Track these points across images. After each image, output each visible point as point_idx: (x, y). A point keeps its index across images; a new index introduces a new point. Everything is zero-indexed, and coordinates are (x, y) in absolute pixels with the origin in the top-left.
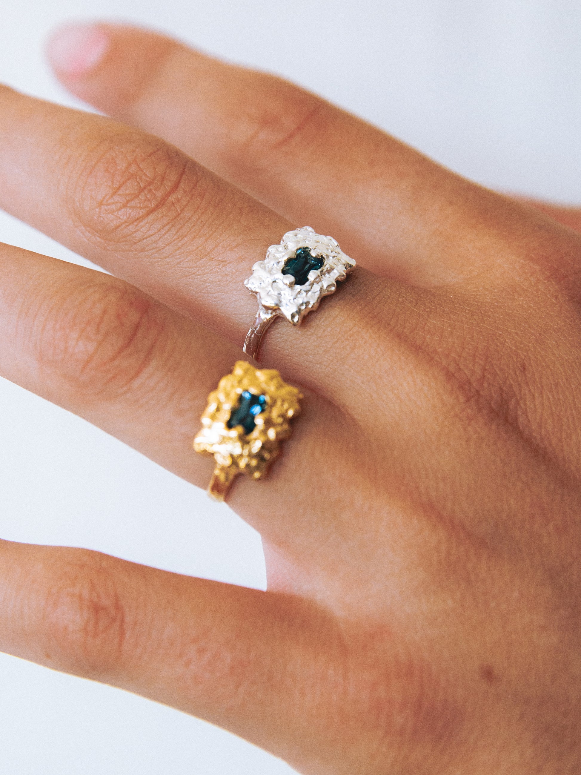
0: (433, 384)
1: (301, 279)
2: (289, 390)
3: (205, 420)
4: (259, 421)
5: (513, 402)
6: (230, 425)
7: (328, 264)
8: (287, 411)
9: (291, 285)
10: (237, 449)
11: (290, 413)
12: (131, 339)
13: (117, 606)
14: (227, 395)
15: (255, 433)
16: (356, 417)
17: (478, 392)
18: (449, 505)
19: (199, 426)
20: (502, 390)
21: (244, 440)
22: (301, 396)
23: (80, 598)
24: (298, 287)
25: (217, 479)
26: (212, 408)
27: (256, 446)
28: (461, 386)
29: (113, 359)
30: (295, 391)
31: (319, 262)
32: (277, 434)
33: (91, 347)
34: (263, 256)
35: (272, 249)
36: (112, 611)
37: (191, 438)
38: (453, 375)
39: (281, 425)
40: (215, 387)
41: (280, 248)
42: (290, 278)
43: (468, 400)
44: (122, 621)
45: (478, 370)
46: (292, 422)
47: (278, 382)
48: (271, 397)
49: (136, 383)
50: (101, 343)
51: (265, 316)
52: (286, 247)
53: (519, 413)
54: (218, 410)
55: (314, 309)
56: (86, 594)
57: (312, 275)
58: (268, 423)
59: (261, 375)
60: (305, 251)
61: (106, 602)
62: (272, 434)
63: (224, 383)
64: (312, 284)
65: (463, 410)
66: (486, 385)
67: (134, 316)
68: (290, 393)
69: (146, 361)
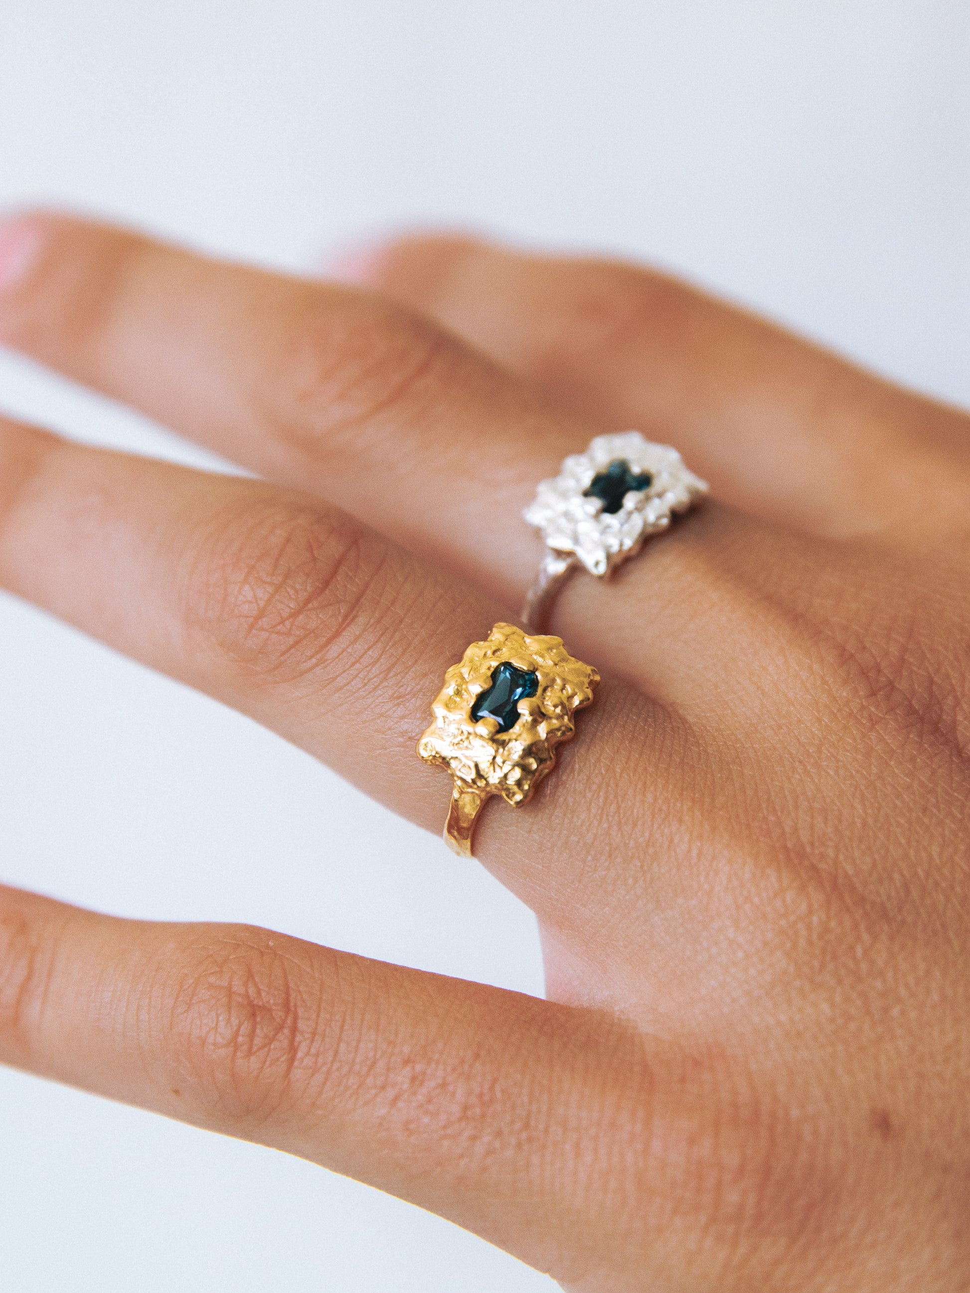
0: (816, 667)
1: (613, 506)
2: (576, 667)
3: (439, 710)
4: (524, 708)
5: (950, 701)
6: (475, 716)
7: (657, 485)
8: (570, 697)
9: (597, 516)
10: (483, 752)
11: (576, 701)
12: (326, 583)
13: (287, 1006)
14: (474, 669)
15: (517, 730)
17: (891, 683)
18: (831, 852)
19: (428, 717)
20: (932, 682)
21: (497, 739)
24: (607, 518)
25: (456, 808)
26: (449, 690)
27: (517, 749)
29: (294, 615)
30: (587, 668)
31: (644, 482)
32: (553, 733)
33: (262, 594)
35: (570, 463)
36: (278, 1014)
38: (852, 656)
39: (560, 717)
40: (458, 658)
41: (583, 460)
42: (596, 503)
43: (873, 694)
44: (294, 1030)
45: (894, 650)
46: (579, 715)
47: (559, 654)
48: (545, 675)
49: (334, 650)
50: (278, 589)
51: (557, 567)
52: (592, 459)
53: (960, 718)
54: (458, 693)
56: (238, 987)
57: (630, 500)
58: (539, 715)
59: (534, 642)
60: (623, 464)
61: (270, 999)
62: (542, 730)
64: (630, 514)
65: (863, 708)
66: (905, 673)
68: (578, 672)
69: (349, 618)
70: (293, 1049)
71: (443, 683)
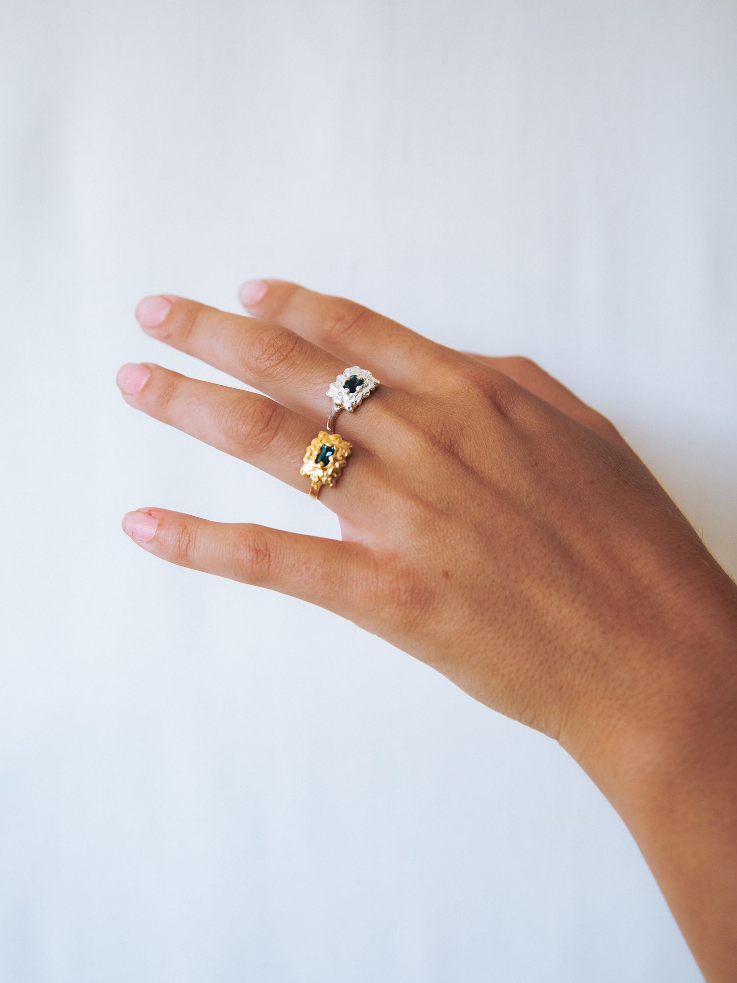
0: (417, 438)
1: (353, 390)
2: (344, 443)
3: (305, 460)
4: (331, 459)
5: (456, 445)
6: (317, 462)
7: (365, 383)
8: (344, 454)
9: (348, 394)
10: (320, 473)
11: (346, 455)
12: (268, 423)
13: (267, 549)
14: (315, 447)
15: (329, 465)
16: (380, 456)
17: (439, 441)
19: (302, 463)
20: (451, 440)
21: (324, 468)
22: (351, 446)
23: (249, 546)
24: (351, 394)
25: (313, 488)
26: (308, 454)
27: (330, 471)
28: (431, 438)
29: (259, 434)
30: (349, 444)
31: (361, 382)
32: (340, 465)
33: (249, 428)
34: (335, 380)
35: (339, 377)
36: (264, 551)
37: (299, 469)
38: (427, 433)
39: (342, 460)
40: (309, 444)
41: (343, 376)
42: (348, 390)
43: (434, 445)
44: (270, 556)
45: (439, 430)
46: (347, 459)
47: (340, 440)
48: (336, 447)
49: (272, 444)
50: (253, 426)
51: (336, 409)
52: (346, 376)
53: (460, 450)
54: (311, 455)
55: (360, 404)
56: (251, 543)
57: (358, 388)
58: (335, 460)
59: (332, 437)
60: (355, 377)
61: (262, 547)
62: (337, 465)
63: (313, 442)
64: (358, 392)
65: (431, 450)
66: (443, 437)
67: (269, 412)
68: (346, 445)
69: (276, 434)
70: (270, 561)
71: (306, 452)
